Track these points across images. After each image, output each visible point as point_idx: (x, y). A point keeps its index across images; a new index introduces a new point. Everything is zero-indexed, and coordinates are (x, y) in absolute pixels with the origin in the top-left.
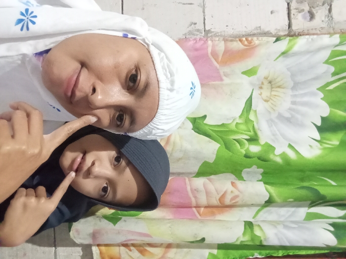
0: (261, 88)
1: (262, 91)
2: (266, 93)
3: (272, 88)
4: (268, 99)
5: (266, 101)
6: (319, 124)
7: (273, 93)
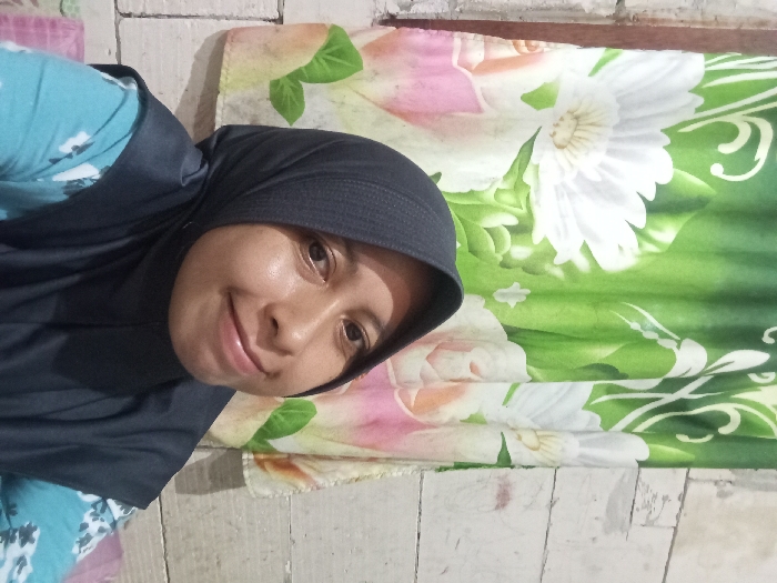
0: (557, 125)
1: (557, 129)
2: (563, 134)
3: (578, 125)
4: (565, 144)
5: (561, 147)
6: (651, 197)
7: (577, 134)
